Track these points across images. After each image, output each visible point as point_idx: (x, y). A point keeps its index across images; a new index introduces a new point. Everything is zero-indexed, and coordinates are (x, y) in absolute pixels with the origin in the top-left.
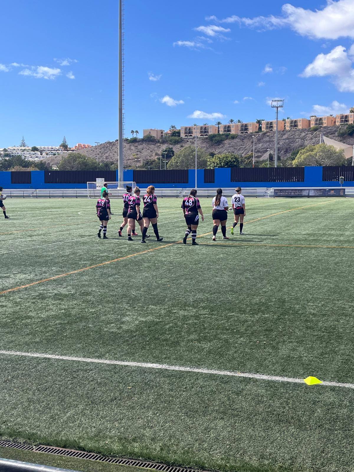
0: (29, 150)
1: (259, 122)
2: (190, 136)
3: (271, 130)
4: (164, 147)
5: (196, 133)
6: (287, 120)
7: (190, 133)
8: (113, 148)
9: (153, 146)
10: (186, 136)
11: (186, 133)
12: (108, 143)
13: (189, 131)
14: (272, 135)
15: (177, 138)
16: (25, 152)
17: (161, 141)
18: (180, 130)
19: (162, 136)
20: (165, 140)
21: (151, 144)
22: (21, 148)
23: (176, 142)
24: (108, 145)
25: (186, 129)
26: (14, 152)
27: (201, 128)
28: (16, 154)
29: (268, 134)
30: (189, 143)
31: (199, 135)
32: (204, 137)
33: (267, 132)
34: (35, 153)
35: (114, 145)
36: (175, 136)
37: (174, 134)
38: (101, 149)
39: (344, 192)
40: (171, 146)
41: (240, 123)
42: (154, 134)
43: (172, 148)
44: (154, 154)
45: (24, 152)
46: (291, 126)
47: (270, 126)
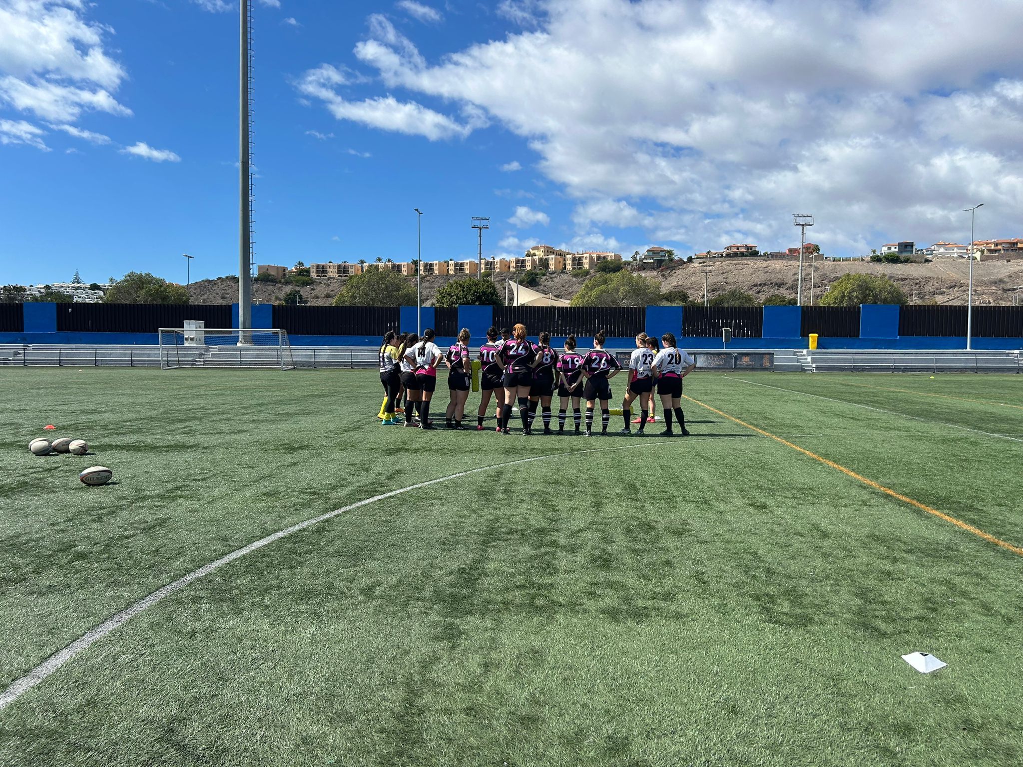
0: (86, 288)
1: (416, 263)
2: (324, 276)
3: (432, 274)
4: (288, 289)
5: (332, 273)
6: (450, 262)
7: (323, 272)
8: (214, 288)
9: (271, 287)
10: (317, 276)
11: (317, 272)
12: (206, 281)
13: (322, 270)
14: (433, 280)
15: (306, 278)
16: (79, 291)
17: (283, 280)
18: (310, 268)
19: (284, 275)
20: (289, 281)
21: (269, 285)
22: (73, 285)
23: (305, 284)
24: (206, 284)
25: (318, 266)
26: (62, 290)
27: (339, 267)
28: (65, 293)
29: (428, 278)
30: (323, 285)
31: (336, 275)
32: (343, 278)
33: (426, 276)
34: (96, 293)
35: (215, 284)
36: (303, 275)
37: (301, 272)
38: (196, 289)
39: (772, 361)
40: (297, 289)
41: (390, 263)
42: (273, 273)
43: (299, 291)
44: (273, 299)
45: (77, 291)
46: (456, 270)
47: (429, 268)
